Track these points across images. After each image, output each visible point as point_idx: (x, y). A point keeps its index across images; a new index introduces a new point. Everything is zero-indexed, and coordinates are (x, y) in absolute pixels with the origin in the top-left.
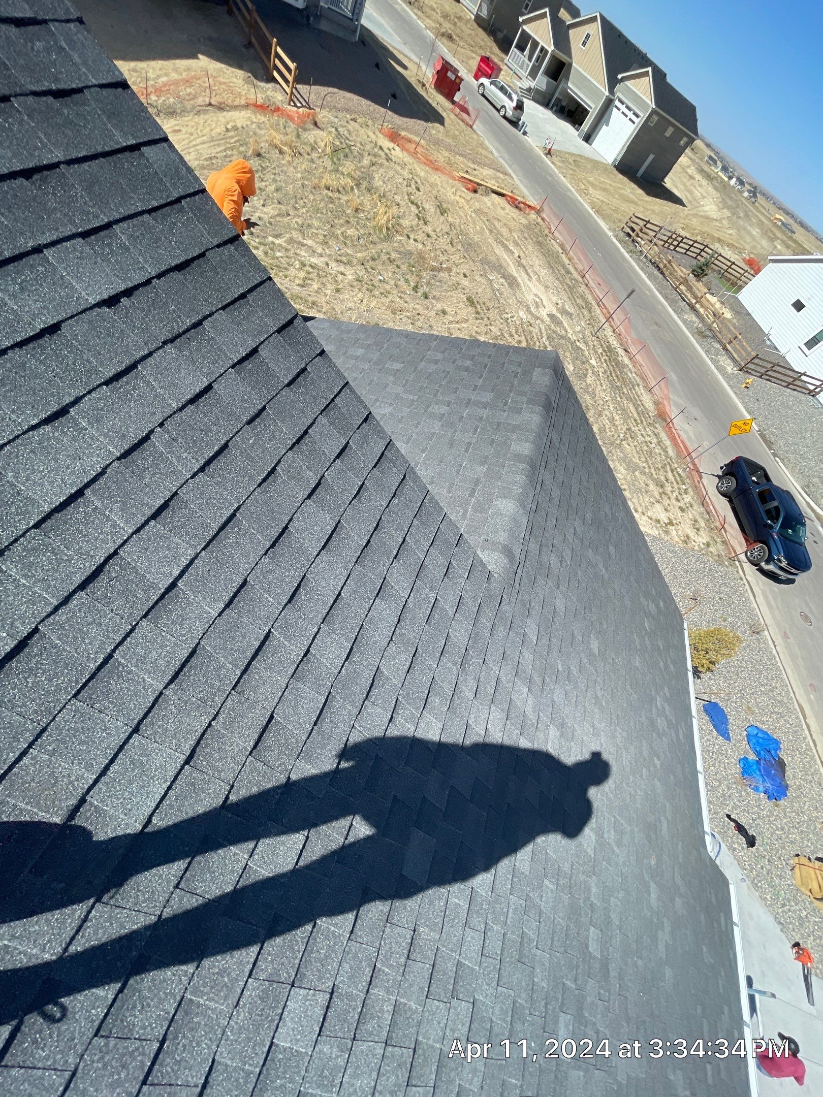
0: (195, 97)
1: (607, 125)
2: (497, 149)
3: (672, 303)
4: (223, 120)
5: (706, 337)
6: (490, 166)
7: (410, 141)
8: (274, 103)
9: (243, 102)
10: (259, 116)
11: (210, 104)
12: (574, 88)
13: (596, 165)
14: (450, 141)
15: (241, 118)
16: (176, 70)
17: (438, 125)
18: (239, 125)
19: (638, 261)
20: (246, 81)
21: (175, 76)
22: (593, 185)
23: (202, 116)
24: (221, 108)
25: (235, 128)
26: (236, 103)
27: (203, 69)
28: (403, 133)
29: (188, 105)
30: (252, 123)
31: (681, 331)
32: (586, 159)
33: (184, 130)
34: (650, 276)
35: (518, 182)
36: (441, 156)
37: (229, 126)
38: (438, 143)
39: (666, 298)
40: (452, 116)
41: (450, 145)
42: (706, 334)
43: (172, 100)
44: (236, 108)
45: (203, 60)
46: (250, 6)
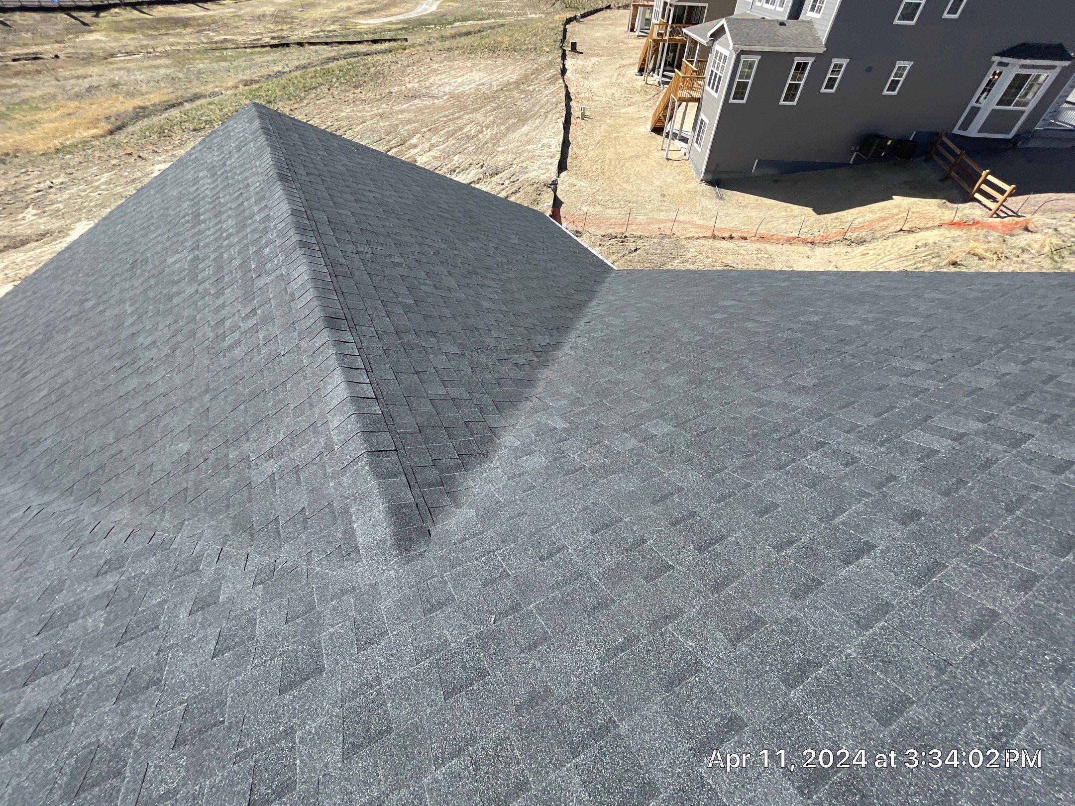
0: (887, 227)
4: (913, 240)
8: (974, 219)
9: (936, 224)
10: (954, 232)
11: (901, 230)
15: (933, 236)
16: (872, 211)
18: (931, 241)
20: (940, 207)
21: (869, 217)
23: (890, 240)
24: (910, 231)
25: (926, 245)
26: (929, 225)
27: (899, 206)
29: (878, 234)
30: (946, 238)
33: (872, 253)
37: (919, 244)
43: (865, 233)
44: (928, 228)
45: (897, 199)
46: (958, 151)
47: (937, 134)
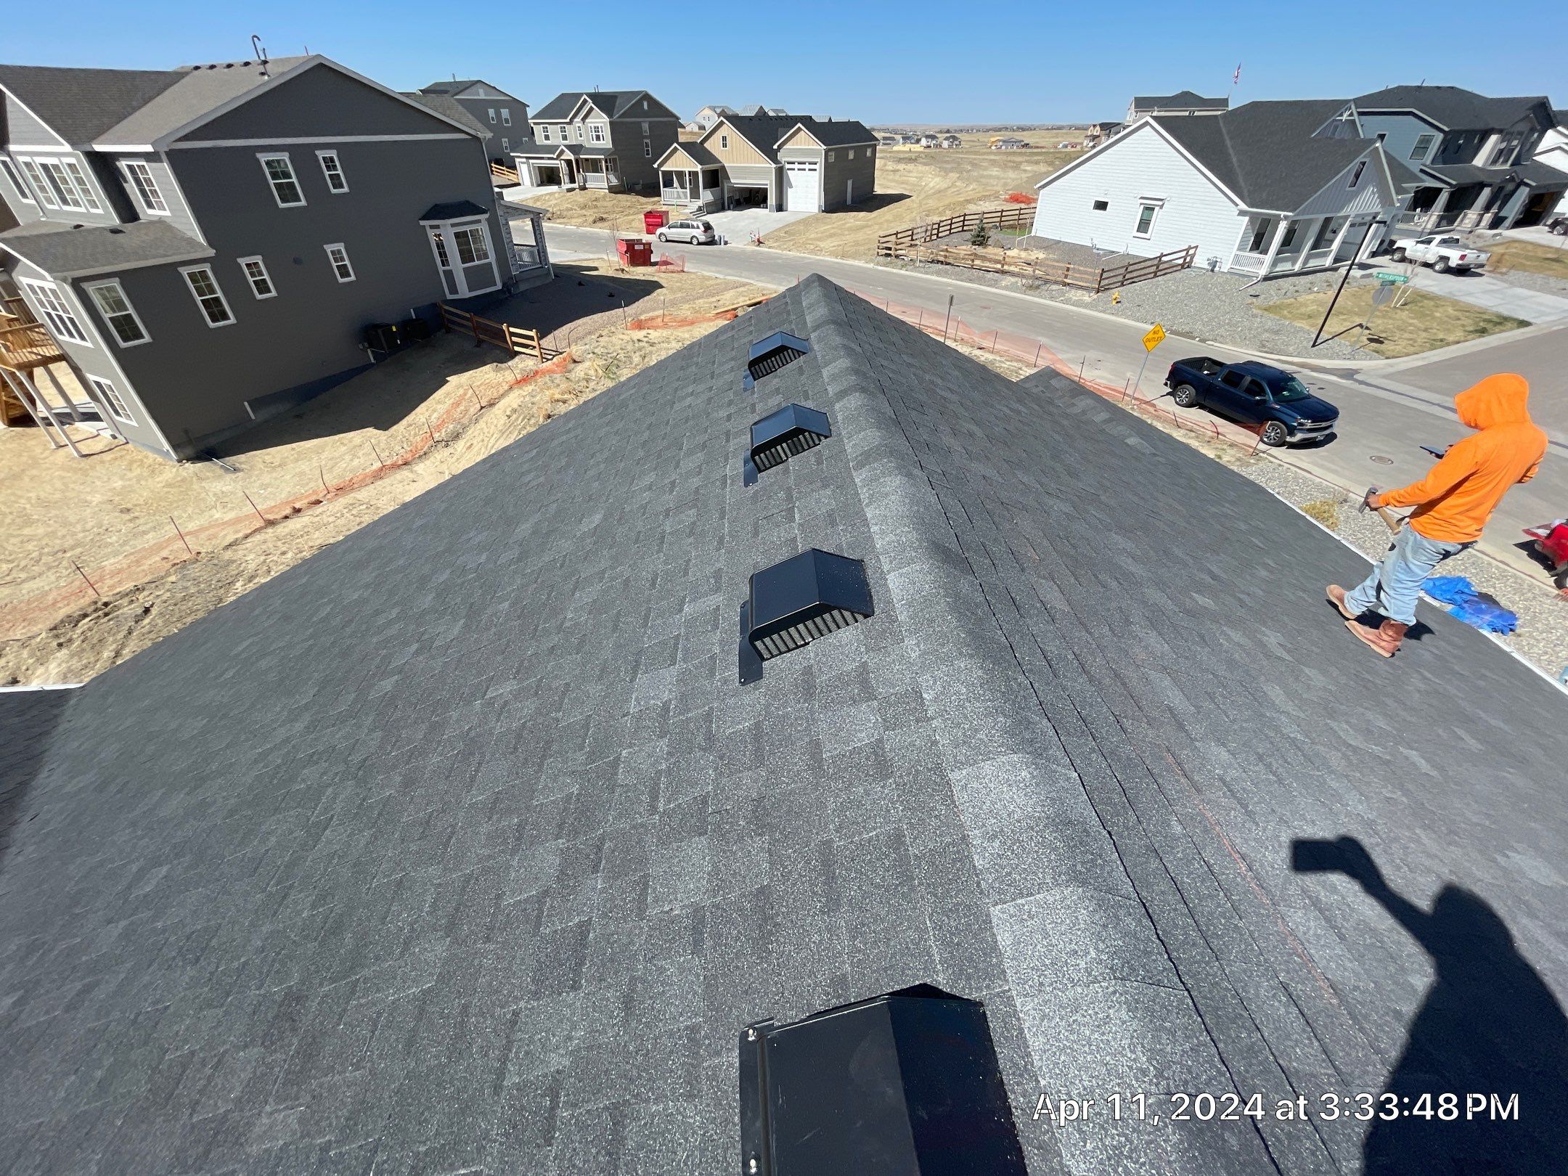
0: (467, 411)
1: (791, 187)
2: (719, 272)
3: (980, 281)
4: (500, 412)
5: (1038, 287)
6: (726, 289)
7: (652, 319)
8: (531, 370)
9: (506, 387)
10: (526, 389)
11: (482, 408)
12: (738, 180)
13: (807, 222)
14: (679, 295)
15: (513, 400)
16: (439, 402)
17: (659, 290)
18: (515, 406)
19: (916, 269)
20: (497, 370)
21: (442, 408)
22: (819, 239)
23: (481, 421)
24: (492, 405)
25: (514, 411)
26: (501, 392)
27: (459, 386)
28: (642, 317)
29: (465, 421)
30: (524, 397)
31: (1014, 298)
32: (793, 224)
33: (475, 442)
34: (938, 273)
35: (760, 284)
36: (685, 311)
37: (508, 413)
38: (673, 303)
39: (971, 281)
40: (662, 275)
41: (683, 298)
42: (1037, 284)
43: (451, 426)
44: (503, 396)
45: (453, 380)
46: (468, 315)
47: (434, 305)
